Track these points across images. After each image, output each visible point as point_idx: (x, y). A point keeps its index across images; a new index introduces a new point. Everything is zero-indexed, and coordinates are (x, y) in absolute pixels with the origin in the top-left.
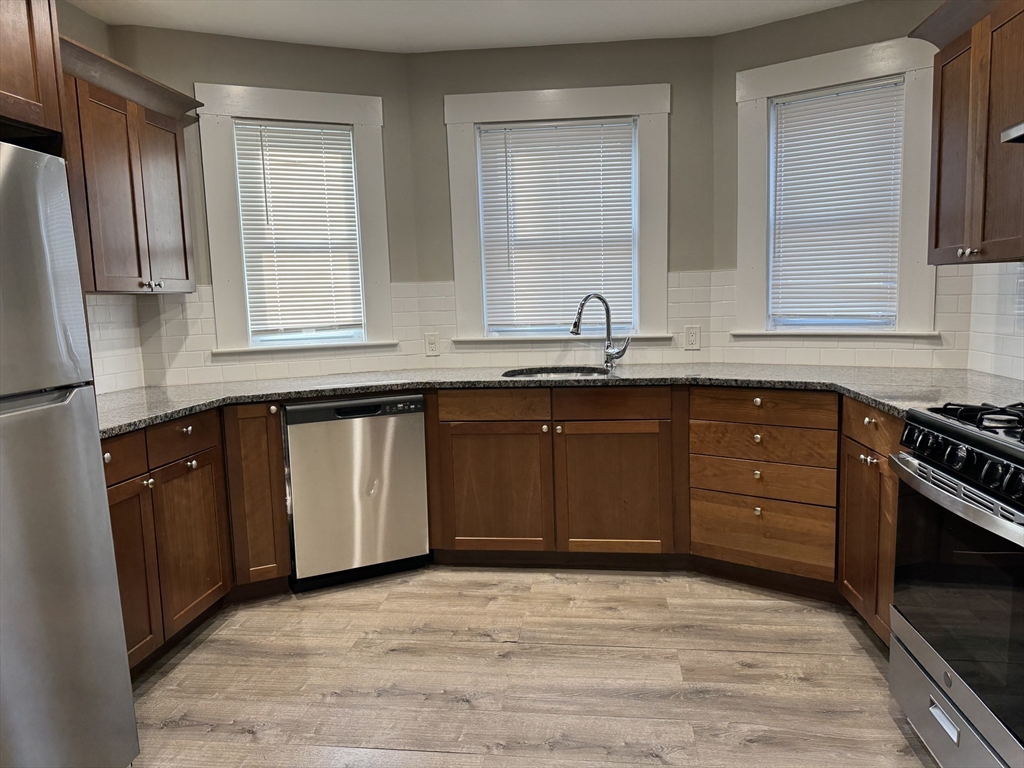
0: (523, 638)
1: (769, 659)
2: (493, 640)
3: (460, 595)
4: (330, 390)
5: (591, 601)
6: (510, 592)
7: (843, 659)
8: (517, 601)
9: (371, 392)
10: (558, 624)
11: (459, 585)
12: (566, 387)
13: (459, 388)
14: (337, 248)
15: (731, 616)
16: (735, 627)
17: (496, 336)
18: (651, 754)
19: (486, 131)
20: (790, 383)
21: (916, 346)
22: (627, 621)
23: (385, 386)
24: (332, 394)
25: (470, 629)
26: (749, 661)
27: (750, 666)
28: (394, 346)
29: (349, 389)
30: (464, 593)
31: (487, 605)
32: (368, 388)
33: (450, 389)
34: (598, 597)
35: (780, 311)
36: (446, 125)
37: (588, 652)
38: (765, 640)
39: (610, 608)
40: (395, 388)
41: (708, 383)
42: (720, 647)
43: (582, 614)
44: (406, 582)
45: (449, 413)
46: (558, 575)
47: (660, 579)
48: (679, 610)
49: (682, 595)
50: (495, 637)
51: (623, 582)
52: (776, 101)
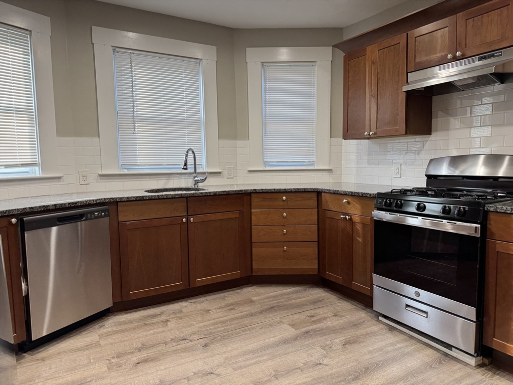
0: (205, 335)
1: (315, 312)
2: (191, 341)
3: (146, 324)
4: (53, 205)
5: (219, 308)
6: (174, 316)
7: (338, 304)
8: (181, 319)
9: (78, 206)
10: (215, 324)
11: (140, 320)
12: (195, 196)
13: (133, 201)
14: (19, 111)
15: (283, 298)
16: (290, 302)
17: (126, 172)
18: (317, 364)
19: (118, 52)
20: (298, 189)
21: (324, 174)
22: (246, 313)
23: (86, 201)
24: (53, 208)
25: (172, 339)
26: (310, 315)
27: (312, 316)
28: (60, 178)
29: (65, 204)
30: (147, 323)
31: (167, 325)
32: (76, 203)
33: (127, 201)
34: (221, 306)
35: (268, 160)
36: (93, 44)
37: (243, 331)
38: (306, 305)
39: (231, 309)
40: (92, 202)
41: (261, 191)
42: (294, 313)
43: (221, 316)
44: (102, 326)
45: (126, 216)
46: (189, 301)
47: (239, 291)
48: (260, 302)
49: (256, 295)
50: (190, 339)
51: (225, 296)
52: (264, 64)
